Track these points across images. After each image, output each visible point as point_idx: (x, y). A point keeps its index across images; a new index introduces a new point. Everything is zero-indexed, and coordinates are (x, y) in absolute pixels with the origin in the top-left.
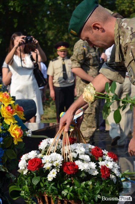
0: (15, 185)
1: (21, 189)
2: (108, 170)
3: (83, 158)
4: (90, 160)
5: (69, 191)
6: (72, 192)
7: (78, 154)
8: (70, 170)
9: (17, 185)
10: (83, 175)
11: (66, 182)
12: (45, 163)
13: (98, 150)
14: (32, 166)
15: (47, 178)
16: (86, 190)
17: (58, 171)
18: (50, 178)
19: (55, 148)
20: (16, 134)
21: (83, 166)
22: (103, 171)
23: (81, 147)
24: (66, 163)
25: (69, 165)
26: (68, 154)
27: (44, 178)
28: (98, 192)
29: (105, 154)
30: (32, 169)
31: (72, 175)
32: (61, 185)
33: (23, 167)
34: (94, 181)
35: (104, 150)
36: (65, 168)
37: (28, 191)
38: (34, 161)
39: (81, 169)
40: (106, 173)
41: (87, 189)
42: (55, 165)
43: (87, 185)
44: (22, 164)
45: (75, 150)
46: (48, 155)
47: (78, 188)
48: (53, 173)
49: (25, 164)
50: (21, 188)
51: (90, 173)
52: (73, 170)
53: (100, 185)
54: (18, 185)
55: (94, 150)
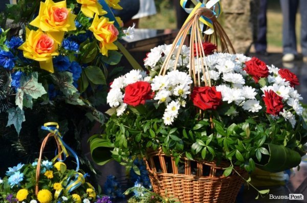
0: (101, 137)
1: (113, 145)
2: (278, 98)
3: (230, 79)
4: (244, 83)
5: (205, 142)
6: (211, 144)
7: (222, 74)
8: (205, 102)
9: (105, 138)
10: (232, 112)
11: (199, 126)
12: (158, 91)
13: (259, 64)
14: (132, 95)
15: (163, 120)
16: (238, 140)
17: (184, 106)
18: (168, 119)
19: (175, 64)
20: (105, 35)
21: (231, 94)
22: (269, 100)
23: (227, 60)
24: (197, 88)
25: (204, 93)
26: (201, 74)
27: (156, 121)
28: (262, 142)
29: (272, 74)
30: (132, 102)
31: (210, 111)
32: (190, 132)
33: (115, 101)
34: (253, 122)
35: (271, 66)
36: (197, 99)
37: (125, 144)
38: (136, 87)
39: (227, 101)
40: (275, 104)
41: (241, 138)
42: (176, 93)
43: (239, 131)
44: (114, 96)
45: (214, 65)
46: (162, 74)
47: (222, 137)
48: (173, 108)
49: (119, 96)
50: (112, 142)
51: (245, 109)
52: (211, 101)
53: (264, 130)
54: (107, 137)
55: (251, 64)
